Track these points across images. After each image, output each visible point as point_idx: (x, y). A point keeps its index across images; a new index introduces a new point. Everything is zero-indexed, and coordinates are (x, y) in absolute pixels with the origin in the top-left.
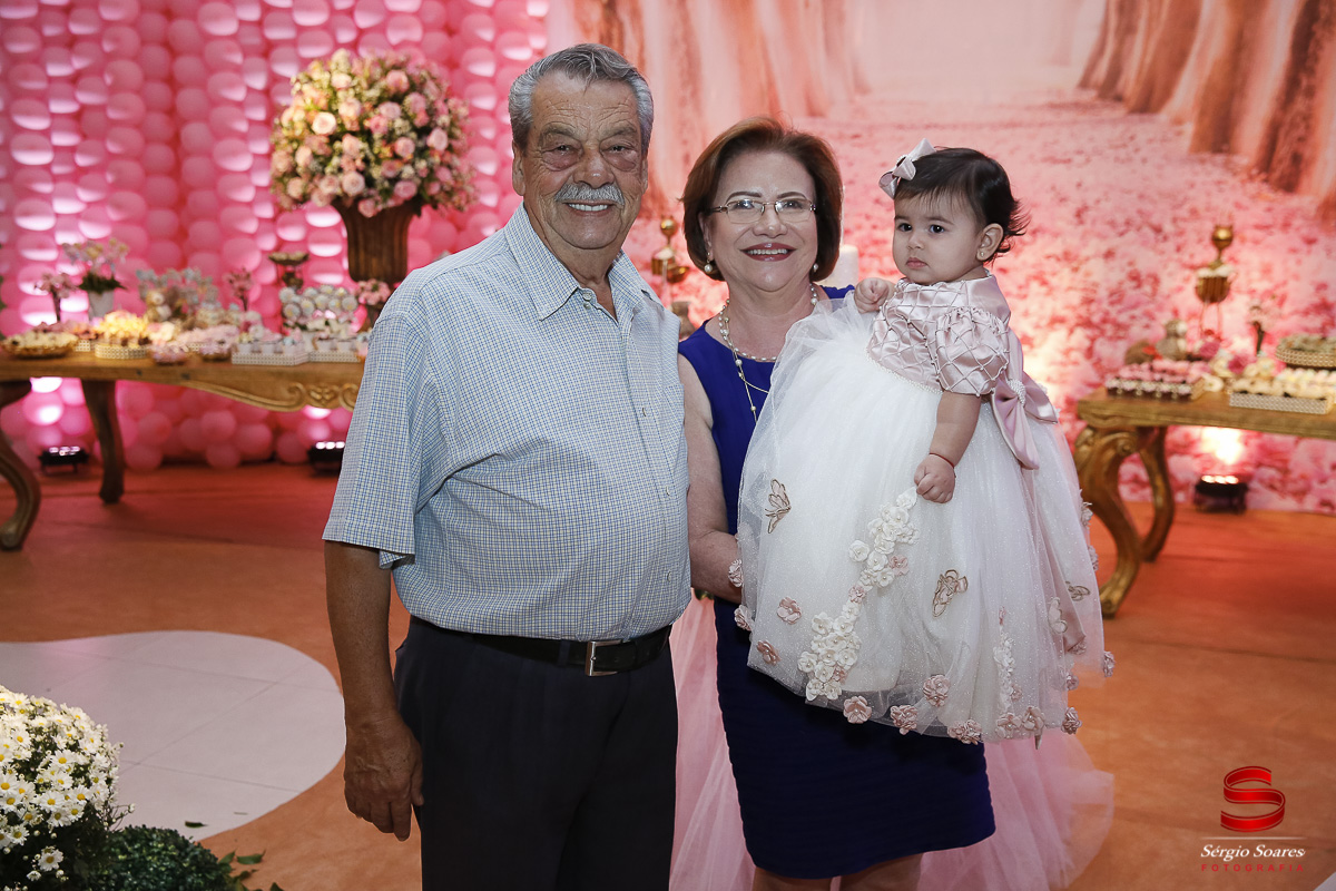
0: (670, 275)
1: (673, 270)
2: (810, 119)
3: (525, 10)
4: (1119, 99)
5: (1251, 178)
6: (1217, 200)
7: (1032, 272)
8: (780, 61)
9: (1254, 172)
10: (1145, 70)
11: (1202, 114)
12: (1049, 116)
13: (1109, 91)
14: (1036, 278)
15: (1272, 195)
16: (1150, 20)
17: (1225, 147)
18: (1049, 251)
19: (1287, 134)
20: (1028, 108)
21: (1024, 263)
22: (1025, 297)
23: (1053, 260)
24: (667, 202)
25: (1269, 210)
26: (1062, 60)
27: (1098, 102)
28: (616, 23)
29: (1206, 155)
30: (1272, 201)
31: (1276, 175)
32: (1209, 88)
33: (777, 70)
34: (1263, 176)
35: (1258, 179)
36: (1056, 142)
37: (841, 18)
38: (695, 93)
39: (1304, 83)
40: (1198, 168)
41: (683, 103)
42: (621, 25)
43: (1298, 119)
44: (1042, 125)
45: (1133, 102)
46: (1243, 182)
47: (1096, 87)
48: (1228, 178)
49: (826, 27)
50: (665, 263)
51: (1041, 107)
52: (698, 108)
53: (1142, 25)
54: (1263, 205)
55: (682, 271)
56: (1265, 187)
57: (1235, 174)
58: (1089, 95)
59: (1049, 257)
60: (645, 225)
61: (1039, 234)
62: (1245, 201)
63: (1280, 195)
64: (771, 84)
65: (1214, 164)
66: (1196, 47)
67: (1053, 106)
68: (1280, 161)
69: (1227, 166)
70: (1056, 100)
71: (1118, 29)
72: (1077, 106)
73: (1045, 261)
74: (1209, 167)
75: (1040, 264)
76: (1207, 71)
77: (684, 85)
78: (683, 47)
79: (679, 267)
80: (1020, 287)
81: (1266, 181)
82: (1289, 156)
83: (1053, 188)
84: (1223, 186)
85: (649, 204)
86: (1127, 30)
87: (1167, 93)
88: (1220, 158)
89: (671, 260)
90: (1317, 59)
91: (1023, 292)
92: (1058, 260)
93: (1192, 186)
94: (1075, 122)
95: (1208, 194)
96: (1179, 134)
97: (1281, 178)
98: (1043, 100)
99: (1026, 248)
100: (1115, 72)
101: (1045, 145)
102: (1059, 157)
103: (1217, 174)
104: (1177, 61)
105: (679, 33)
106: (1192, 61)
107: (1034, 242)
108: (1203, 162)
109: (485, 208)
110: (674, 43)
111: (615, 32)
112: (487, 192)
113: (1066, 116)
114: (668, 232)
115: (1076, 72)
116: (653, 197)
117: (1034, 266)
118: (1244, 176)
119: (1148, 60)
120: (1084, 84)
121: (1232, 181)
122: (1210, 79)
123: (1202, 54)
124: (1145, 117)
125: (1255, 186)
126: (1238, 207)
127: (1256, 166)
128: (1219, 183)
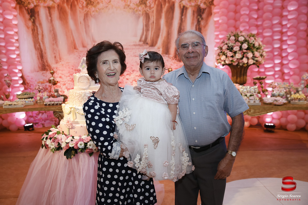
0: (53, 83)
1: (54, 82)
2: (83, 48)
3: (12, 23)
4: (147, 44)
5: (173, 59)
7: (133, 79)
8: (75, 35)
9: (174, 58)
10: (152, 38)
11: (163, 47)
12: (134, 47)
13: (145, 42)
14: (134, 80)
15: (177, 62)
16: (152, 28)
17: (168, 53)
18: (137, 75)
20: (130, 46)
21: (131, 77)
22: (132, 84)
23: (137, 77)
24: (51, 67)
25: (177, 65)
26: (135, 36)
27: (143, 44)
28: (36, 26)
30: (177, 64)
32: (164, 41)
33: (75, 37)
34: (175, 59)
35: (174, 59)
36: (136, 52)
37: (89, 26)
38: (56, 42)
41: (53, 44)
42: (37, 27)
44: (133, 49)
45: (150, 44)
46: (172, 60)
47: (143, 41)
48: (169, 59)
49: (85, 28)
50: (52, 80)
51: (132, 45)
52: (57, 45)
53: (150, 29)
54: (176, 64)
55: (56, 82)
56: (176, 61)
57: (170, 58)
58: (141, 43)
59: (136, 76)
60: (46, 72)
61: (134, 71)
62: (173, 64)
63: (178, 62)
64: (74, 40)
65: (166, 57)
66: (161, 34)
67: (134, 45)
69: (168, 57)
70: (135, 44)
71: (146, 30)
72: (139, 45)
73: (136, 77)
75: (135, 78)
76: (163, 39)
77: (53, 40)
78: (52, 32)
79: (56, 81)
80: (131, 82)
81: (176, 60)
83: (136, 62)
84: (168, 61)
85: (47, 67)
86: (147, 30)
87: (156, 43)
88: (167, 55)
89: (53, 80)
91: (132, 83)
92: (138, 76)
94: (139, 48)
96: (159, 51)
97: (178, 59)
98: (132, 44)
99: (132, 74)
100: (146, 38)
101: (134, 53)
102: (137, 55)
104: (158, 36)
105: (51, 29)
106: (160, 36)
107: (133, 73)
109: (5, 69)
110: (50, 31)
111: (35, 28)
112: (5, 66)
113: (137, 47)
114: (52, 73)
115: (139, 38)
116: (48, 66)
117: (134, 78)
118: (172, 59)
119: (152, 36)
120: (140, 41)
121: (170, 60)
122: (164, 40)
123: (162, 35)
124: (152, 47)
125: (174, 61)
126: (171, 65)
127: (174, 57)
128: (167, 60)
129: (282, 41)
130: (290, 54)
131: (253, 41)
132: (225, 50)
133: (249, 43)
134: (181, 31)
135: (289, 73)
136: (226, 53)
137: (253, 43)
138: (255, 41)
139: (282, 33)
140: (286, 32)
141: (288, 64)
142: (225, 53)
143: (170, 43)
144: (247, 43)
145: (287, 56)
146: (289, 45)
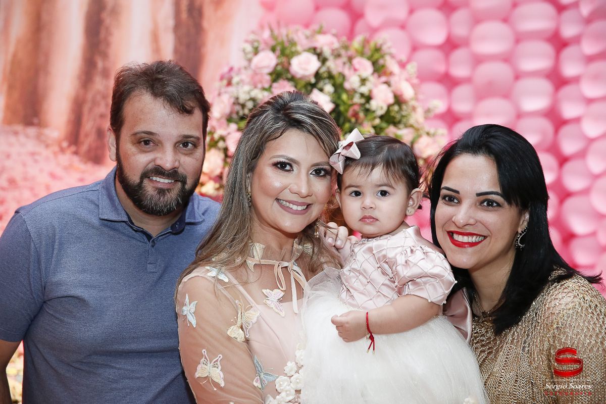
5: (62, 150)
6: (33, 171)
9: (65, 144)
15: (83, 167)
17: (35, 121)
19: (91, 110)
25: (81, 180)
29: (19, 128)
30: (84, 172)
31: (84, 148)
32: (15, 63)
34: (73, 148)
35: (68, 151)
39: (100, 64)
40: (13, 139)
43: (99, 98)
46: (55, 154)
48: (41, 149)
56: (76, 159)
57: (47, 146)
62: (59, 172)
63: (89, 167)
65: (27, 136)
68: (87, 136)
69: (39, 137)
74: (22, 138)
76: (12, 48)
81: (76, 153)
82: (94, 130)
84: (37, 157)
88: (32, 131)
90: (108, 44)
93: (8, 156)
95: (24, 165)
97: (89, 150)
103: (31, 146)
108: (16, 133)
118: (56, 148)
121: (46, 153)
122: (15, 55)
125: (67, 158)
126: (53, 176)
127: (66, 138)
128: (33, 154)
129: (558, 80)
130: (596, 146)
131: (363, 81)
132: (218, 120)
133: (339, 88)
134: (105, 15)
135: (593, 234)
136: (223, 138)
137: (364, 90)
138: (373, 79)
139: (559, 43)
140: (577, 40)
141: (586, 192)
142: (216, 136)
143: (47, 73)
144: (329, 88)
145: (582, 155)
146: (590, 101)
